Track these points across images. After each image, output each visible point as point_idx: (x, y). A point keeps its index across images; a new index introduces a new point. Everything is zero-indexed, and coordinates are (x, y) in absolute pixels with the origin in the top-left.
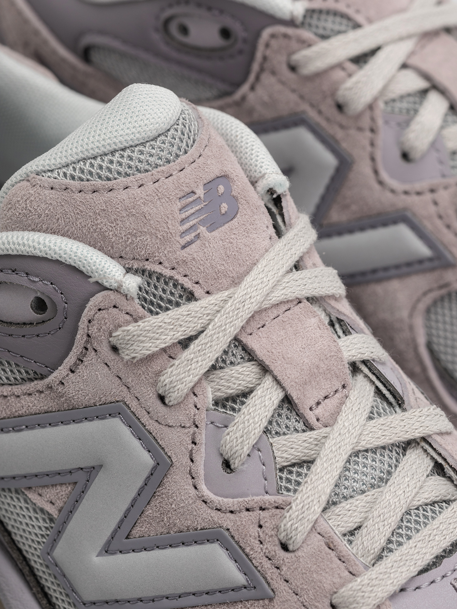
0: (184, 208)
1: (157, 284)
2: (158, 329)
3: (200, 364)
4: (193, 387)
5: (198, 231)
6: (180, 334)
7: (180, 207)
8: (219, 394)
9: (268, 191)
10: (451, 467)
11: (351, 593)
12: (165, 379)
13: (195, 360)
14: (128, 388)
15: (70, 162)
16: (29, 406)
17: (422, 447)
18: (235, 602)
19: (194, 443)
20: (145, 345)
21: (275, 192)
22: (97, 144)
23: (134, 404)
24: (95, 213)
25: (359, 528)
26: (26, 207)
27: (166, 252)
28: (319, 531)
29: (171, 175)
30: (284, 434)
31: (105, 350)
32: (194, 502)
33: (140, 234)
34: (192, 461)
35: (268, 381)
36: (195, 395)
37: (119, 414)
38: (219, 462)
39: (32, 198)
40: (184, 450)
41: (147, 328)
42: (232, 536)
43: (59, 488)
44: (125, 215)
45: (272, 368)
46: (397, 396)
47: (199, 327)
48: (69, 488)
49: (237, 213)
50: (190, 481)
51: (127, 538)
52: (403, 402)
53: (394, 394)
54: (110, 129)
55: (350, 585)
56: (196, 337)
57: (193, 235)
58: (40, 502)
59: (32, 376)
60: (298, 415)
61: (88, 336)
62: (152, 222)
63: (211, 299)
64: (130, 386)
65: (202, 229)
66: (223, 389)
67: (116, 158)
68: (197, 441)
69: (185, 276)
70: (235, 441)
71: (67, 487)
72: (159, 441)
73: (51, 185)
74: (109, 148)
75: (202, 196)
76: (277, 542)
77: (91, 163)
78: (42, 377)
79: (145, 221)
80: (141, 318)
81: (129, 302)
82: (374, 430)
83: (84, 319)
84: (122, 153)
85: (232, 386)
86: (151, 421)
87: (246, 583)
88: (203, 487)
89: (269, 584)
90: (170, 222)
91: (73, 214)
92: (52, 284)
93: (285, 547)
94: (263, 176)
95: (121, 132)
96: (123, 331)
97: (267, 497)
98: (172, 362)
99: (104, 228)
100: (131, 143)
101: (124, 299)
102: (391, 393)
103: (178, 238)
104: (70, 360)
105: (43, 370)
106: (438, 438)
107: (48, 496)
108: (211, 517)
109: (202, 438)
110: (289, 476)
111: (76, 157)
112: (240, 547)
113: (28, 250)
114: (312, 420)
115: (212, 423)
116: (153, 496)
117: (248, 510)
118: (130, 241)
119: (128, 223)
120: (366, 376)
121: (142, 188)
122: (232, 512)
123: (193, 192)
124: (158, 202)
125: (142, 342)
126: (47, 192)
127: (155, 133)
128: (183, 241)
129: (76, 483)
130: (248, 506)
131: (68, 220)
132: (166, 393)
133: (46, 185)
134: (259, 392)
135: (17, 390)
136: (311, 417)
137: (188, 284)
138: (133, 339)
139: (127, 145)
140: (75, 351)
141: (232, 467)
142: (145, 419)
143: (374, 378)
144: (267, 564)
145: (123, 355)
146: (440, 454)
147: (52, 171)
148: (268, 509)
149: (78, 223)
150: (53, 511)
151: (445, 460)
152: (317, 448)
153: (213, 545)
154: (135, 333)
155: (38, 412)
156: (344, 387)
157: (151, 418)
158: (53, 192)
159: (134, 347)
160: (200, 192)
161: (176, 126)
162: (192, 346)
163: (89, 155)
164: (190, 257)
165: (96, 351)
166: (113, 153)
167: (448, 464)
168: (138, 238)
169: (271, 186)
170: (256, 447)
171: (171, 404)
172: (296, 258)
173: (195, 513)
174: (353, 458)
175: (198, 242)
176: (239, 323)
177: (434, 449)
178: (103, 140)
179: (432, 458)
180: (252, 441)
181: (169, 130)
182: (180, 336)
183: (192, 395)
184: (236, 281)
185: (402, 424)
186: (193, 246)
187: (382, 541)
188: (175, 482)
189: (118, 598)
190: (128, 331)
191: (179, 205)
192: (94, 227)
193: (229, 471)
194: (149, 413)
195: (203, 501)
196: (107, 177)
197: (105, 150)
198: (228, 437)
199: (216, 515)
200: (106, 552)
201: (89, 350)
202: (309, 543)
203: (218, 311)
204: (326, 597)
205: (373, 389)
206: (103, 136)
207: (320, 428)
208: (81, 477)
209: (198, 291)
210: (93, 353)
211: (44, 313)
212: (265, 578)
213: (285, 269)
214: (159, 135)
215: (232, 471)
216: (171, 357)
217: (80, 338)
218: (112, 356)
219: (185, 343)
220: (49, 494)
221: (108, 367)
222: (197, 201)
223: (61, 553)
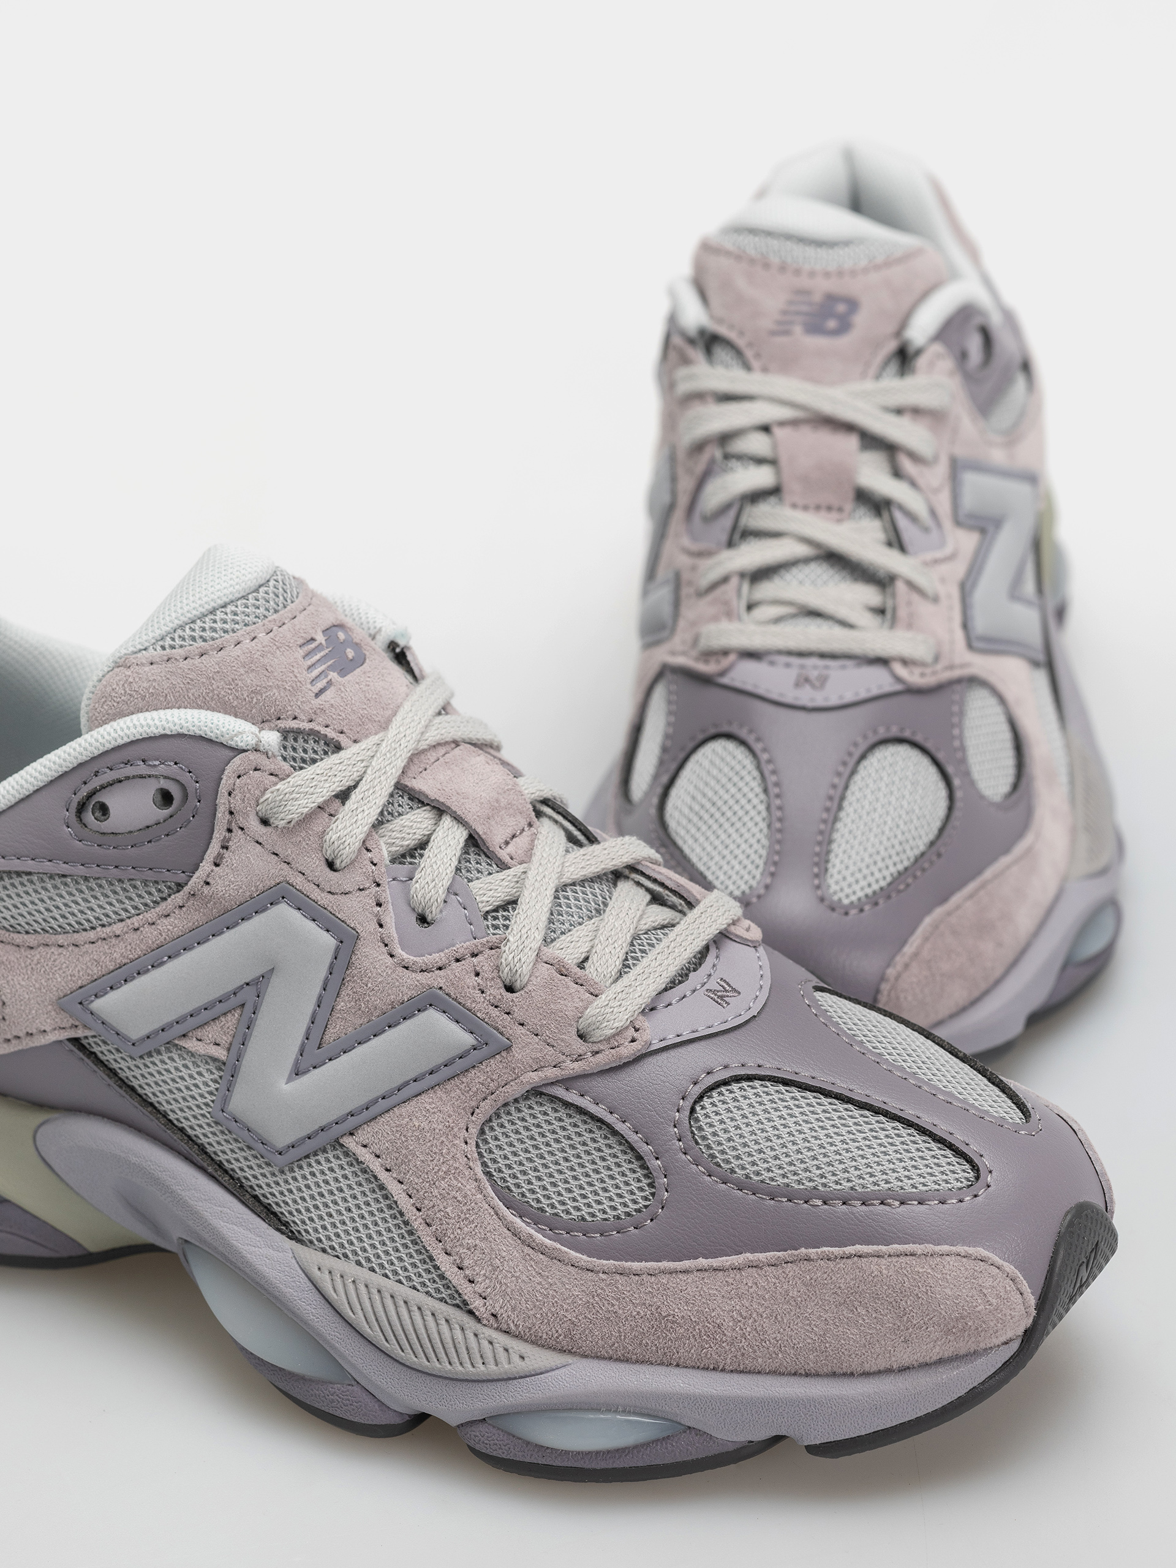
0: (307, 655)
1: (295, 745)
2: (311, 783)
3: (366, 813)
4: (364, 841)
5: (329, 678)
6: (336, 784)
7: (303, 654)
8: (394, 849)
9: (389, 647)
10: (671, 890)
11: (598, 1010)
12: (331, 836)
13: (360, 810)
14: (288, 864)
15: (165, 634)
16: (169, 930)
17: (633, 880)
18: (467, 1071)
19: (379, 905)
20: (301, 802)
21: (397, 645)
22: (193, 605)
23: (298, 881)
24: (208, 678)
25: (586, 959)
26: (125, 692)
27: (299, 703)
28: (545, 960)
29: (284, 624)
31: (254, 824)
32: (394, 971)
33: (265, 690)
34: (381, 926)
35: (447, 821)
36: (368, 850)
37: (283, 898)
38: (413, 918)
39: (131, 680)
40: (369, 915)
41: (299, 783)
42: (448, 995)
43: (223, 1019)
44: (243, 672)
45: (448, 805)
46: (591, 836)
47: (355, 776)
48: (236, 1015)
49: (365, 659)
50: (385, 949)
51: (319, 1048)
53: (586, 833)
54: (204, 587)
56: (355, 787)
57: (325, 681)
58: (200, 1050)
59: (164, 889)
60: (487, 856)
61: (231, 813)
62: (276, 674)
63: (361, 746)
64: (290, 859)
65: (333, 675)
66: (397, 841)
67: (219, 615)
68: (382, 900)
69: (327, 727)
70: (426, 886)
71: (234, 1015)
72: (337, 914)
73: (149, 661)
74: (209, 607)
75: (324, 642)
76: (501, 985)
77: (190, 628)
78: (180, 886)
79: (268, 674)
80: (287, 776)
81: (271, 760)
82: (576, 861)
83: (223, 790)
84: (223, 610)
85: (407, 836)
86: (323, 895)
87: (474, 1042)
88: (399, 951)
89: (502, 1033)
90: (296, 671)
91: (182, 686)
92: (176, 763)
93: (510, 989)
94: (380, 630)
95: (218, 587)
96: (272, 792)
97: (478, 942)
98: (334, 819)
99: (222, 693)
100: (231, 597)
101: (264, 757)
102: (583, 833)
103: (309, 686)
104: (214, 848)
105: (181, 878)
106: (646, 865)
107: (210, 1036)
108: (418, 981)
109: (387, 894)
110: (494, 922)
111: (171, 625)
112: (460, 1003)
113: (141, 730)
114: (507, 859)
115: (394, 880)
116: (343, 984)
117: (458, 960)
118: (255, 700)
119: (249, 681)
120: (550, 818)
121: (256, 640)
122: (440, 969)
123: (313, 639)
124: (278, 652)
125: (296, 799)
126: (147, 669)
127: (256, 583)
128: (316, 689)
129: (243, 1005)
130: (458, 955)
131: (178, 694)
132: (336, 852)
133: (144, 661)
134: (440, 833)
135: (150, 915)
136: (503, 854)
137: (331, 733)
138: (285, 799)
139: (227, 600)
140: (218, 836)
141: (429, 920)
142: (315, 894)
143: (559, 818)
144: (495, 1012)
145: (277, 823)
146: (655, 881)
148: (481, 952)
149: (190, 695)
150: (220, 1053)
152: (518, 885)
153: (427, 1012)
154: (287, 790)
155: (180, 934)
156: (530, 827)
157: (323, 890)
158: (154, 666)
159: (288, 808)
160: (321, 638)
161: (275, 578)
162: (355, 796)
163: (186, 619)
164: (327, 705)
165: (242, 829)
166: (213, 612)
167: (668, 888)
168: (264, 695)
169: (391, 638)
170: (451, 891)
171: (343, 865)
173: (397, 984)
174: (561, 894)
175: (332, 688)
176: (401, 763)
177: (648, 877)
178: (200, 599)
179: (648, 890)
180: (447, 883)
181: (268, 581)
182: (338, 788)
183: (365, 851)
184: (384, 726)
185: (605, 852)
186: (328, 692)
187: (617, 963)
188: (366, 956)
189: (324, 1125)
190: (278, 790)
191: (301, 652)
192: (211, 695)
193: (426, 925)
194: (318, 886)
195: (405, 967)
196: (212, 638)
197: (203, 610)
198: (417, 885)
199: (424, 978)
200: (297, 1075)
201: (234, 830)
202: (537, 975)
203: (373, 757)
204: (571, 1025)
205: (562, 833)
206: (198, 596)
207: (516, 865)
208: (248, 994)
209: (343, 740)
210: (240, 832)
211: (171, 806)
212: (497, 1029)
213: (430, 714)
214: (260, 586)
215: (429, 924)
216: (331, 815)
217: (222, 816)
218: (263, 829)
219: (343, 796)
220: (212, 1032)
221: (260, 844)
222: (319, 647)
223: (239, 1102)
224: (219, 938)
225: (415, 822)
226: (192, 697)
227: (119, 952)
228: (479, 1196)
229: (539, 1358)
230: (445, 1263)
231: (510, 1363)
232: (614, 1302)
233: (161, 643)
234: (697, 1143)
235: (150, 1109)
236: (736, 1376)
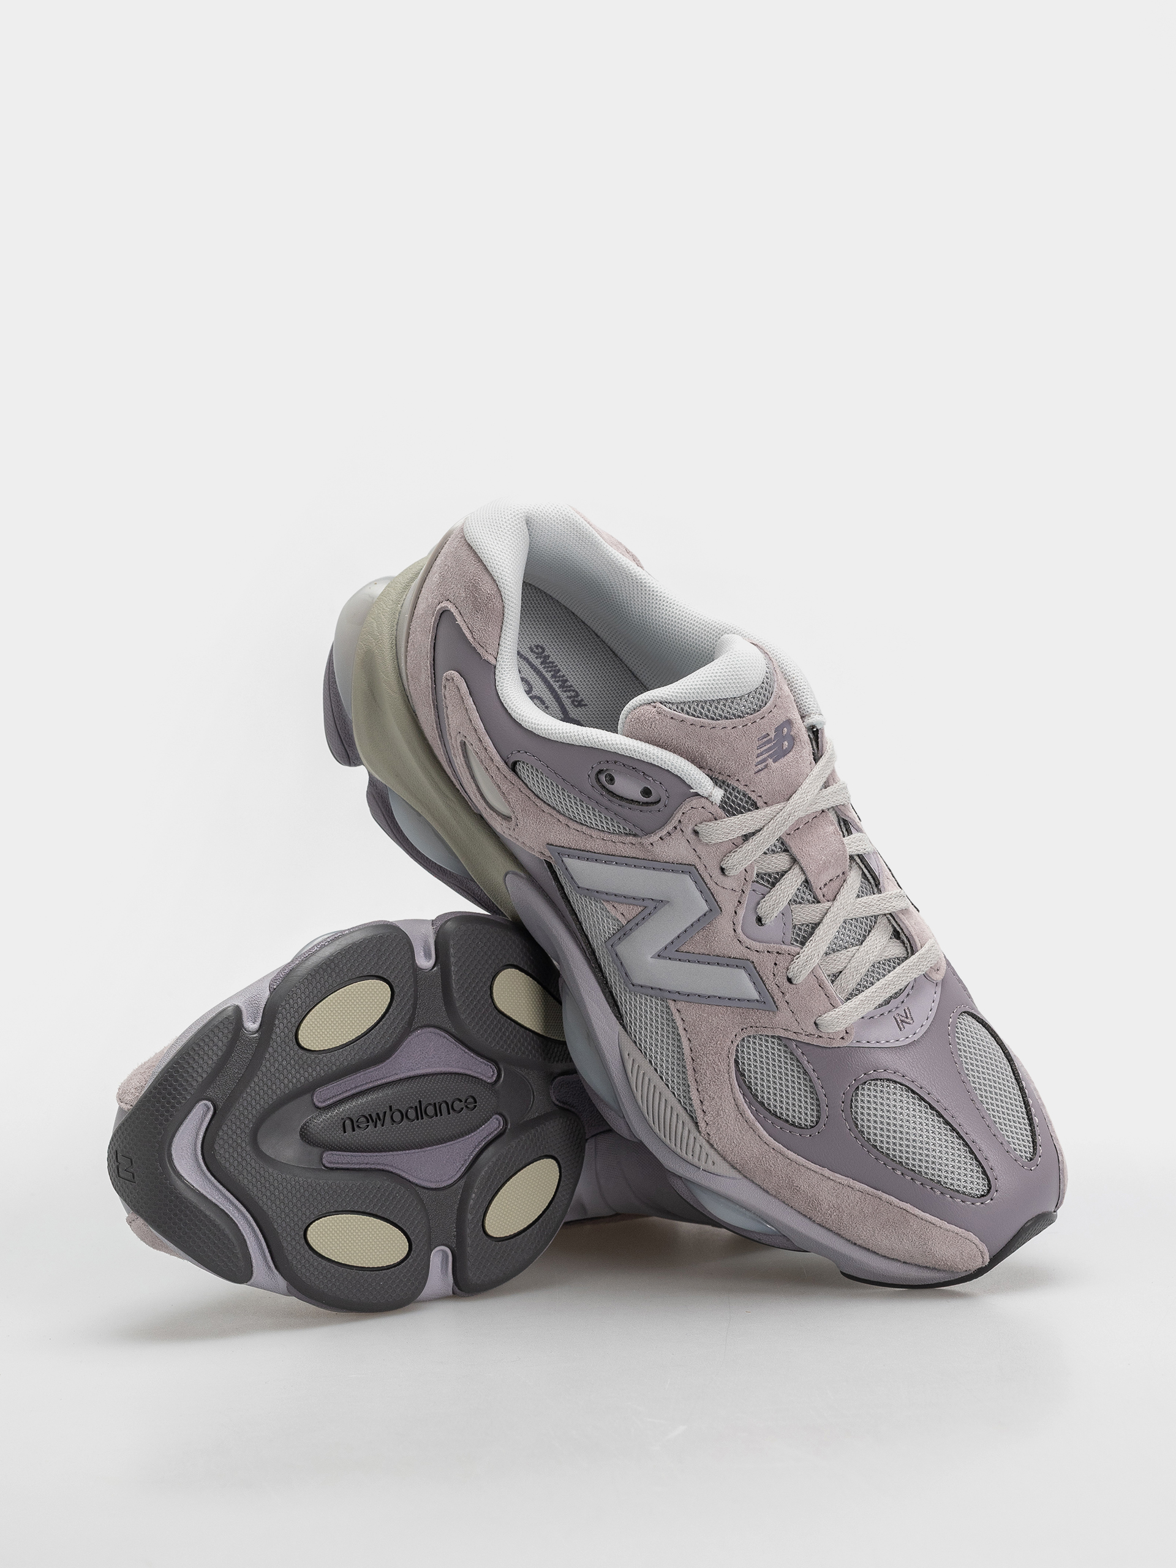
0: (760, 745)
1: (733, 794)
2: (730, 827)
4: (746, 868)
5: (767, 762)
7: (757, 745)
8: (760, 871)
9: (811, 726)
10: (905, 935)
11: (831, 1016)
12: (728, 860)
13: (754, 847)
14: (700, 858)
16: (621, 851)
17: (887, 918)
18: (748, 1009)
19: (739, 902)
20: (720, 836)
21: (816, 726)
23: (702, 869)
24: (700, 740)
25: (840, 973)
26: (651, 727)
27: (743, 775)
28: (815, 974)
29: (755, 722)
30: (800, 903)
31: (689, 832)
32: (732, 939)
33: (728, 760)
34: (735, 913)
35: (796, 869)
36: (746, 872)
37: (689, 872)
38: (754, 917)
40: (731, 905)
41: (722, 825)
42: (755, 967)
43: (632, 907)
44: (720, 746)
45: (801, 861)
46: (876, 879)
47: (758, 828)
48: (640, 909)
49: (793, 747)
50: (732, 926)
51: (676, 951)
52: (879, 884)
53: (875, 878)
55: (831, 1013)
56: (755, 834)
57: (764, 765)
58: (613, 912)
59: (628, 832)
60: (811, 892)
61: (680, 822)
62: (738, 753)
63: (768, 810)
64: (702, 857)
65: (770, 761)
66: (765, 868)
67: (720, 705)
68: (742, 902)
69: (753, 791)
70: (768, 907)
71: (638, 909)
72: (715, 896)
74: (716, 697)
75: (774, 737)
76: (785, 977)
77: (702, 705)
78: (637, 836)
79: (733, 752)
80: (721, 818)
81: (713, 807)
82: (859, 906)
83: (681, 810)
84: (725, 702)
85: (773, 868)
86: (711, 882)
87: (758, 999)
88: (739, 930)
89: (774, 1002)
90: (750, 755)
93: (790, 981)
94: (809, 715)
96: (706, 825)
97: (784, 946)
98: (736, 849)
99: (704, 752)
100: (731, 696)
101: (710, 804)
102: (872, 877)
103: (754, 767)
104: (663, 832)
105: (639, 833)
106: (901, 916)
107: (621, 910)
108: (742, 952)
109: (745, 901)
111: (692, 696)
114: (820, 897)
115: (755, 892)
117: (769, 952)
118: (720, 763)
119: (721, 751)
120: (858, 867)
121: (735, 729)
122: (757, 951)
123: (768, 735)
124: (744, 741)
125: (717, 834)
126: (668, 720)
128: (756, 769)
129: (645, 907)
130: (769, 950)
131: (679, 741)
132: (727, 868)
133: (668, 715)
134: (789, 876)
135: (615, 838)
136: (820, 894)
137: (753, 796)
138: (711, 831)
139: (729, 697)
140: (668, 828)
141: (763, 922)
142: (708, 880)
143: (863, 867)
144: (775, 989)
145: (702, 839)
146: (899, 926)
147: (673, 704)
148: (783, 954)
150: (623, 921)
151: (902, 930)
152: (821, 916)
153: (740, 970)
154: (715, 827)
155: (627, 856)
156: (843, 873)
159: (710, 836)
160: (773, 734)
161: (762, 685)
162: (750, 840)
163: (702, 700)
164: (759, 780)
165: (682, 831)
166: (718, 701)
167: (904, 933)
168: (726, 762)
169: (813, 723)
170: (782, 912)
171: (729, 876)
172: (824, 780)
173: (731, 947)
174: (844, 925)
175: (766, 769)
177: (896, 922)
179: (893, 925)
180: (780, 909)
181: (757, 688)
182: (743, 832)
183: (744, 872)
184: (787, 798)
185: (878, 903)
186: (762, 772)
187: (854, 984)
188: (721, 924)
189: (662, 988)
190: (709, 825)
192: (697, 750)
193: (760, 925)
194: (711, 877)
195: (738, 940)
196: (711, 717)
197: (714, 698)
198: (764, 904)
199: (745, 951)
200: (659, 957)
201: (678, 829)
202: (807, 982)
203: (772, 818)
204: (812, 1017)
207: (824, 902)
208: (651, 905)
209: (760, 803)
210: (680, 832)
211: (649, 797)
212: (773, 998)
213: (819, 788)
214: (751, 692)
215: (762, 925)
216: (735, 845)
217: (674, 822)
218: (693, 836)
219: (746, 838)
220: (622, 908)
221: (689, 842)
222: (769, 741)
223: (623, 949)
224: (647, 870)
225: (781, 861)
226: (687, 746)
227: (589, 845)
228: (727, 1075)
229: (722, 1168)
230: (694, 1095)
231: (706, 1163)
232: (773, 1166)
233: (682, 706)
234: (851, 1107)
235: (574, 917)
236: (819, 1228)
